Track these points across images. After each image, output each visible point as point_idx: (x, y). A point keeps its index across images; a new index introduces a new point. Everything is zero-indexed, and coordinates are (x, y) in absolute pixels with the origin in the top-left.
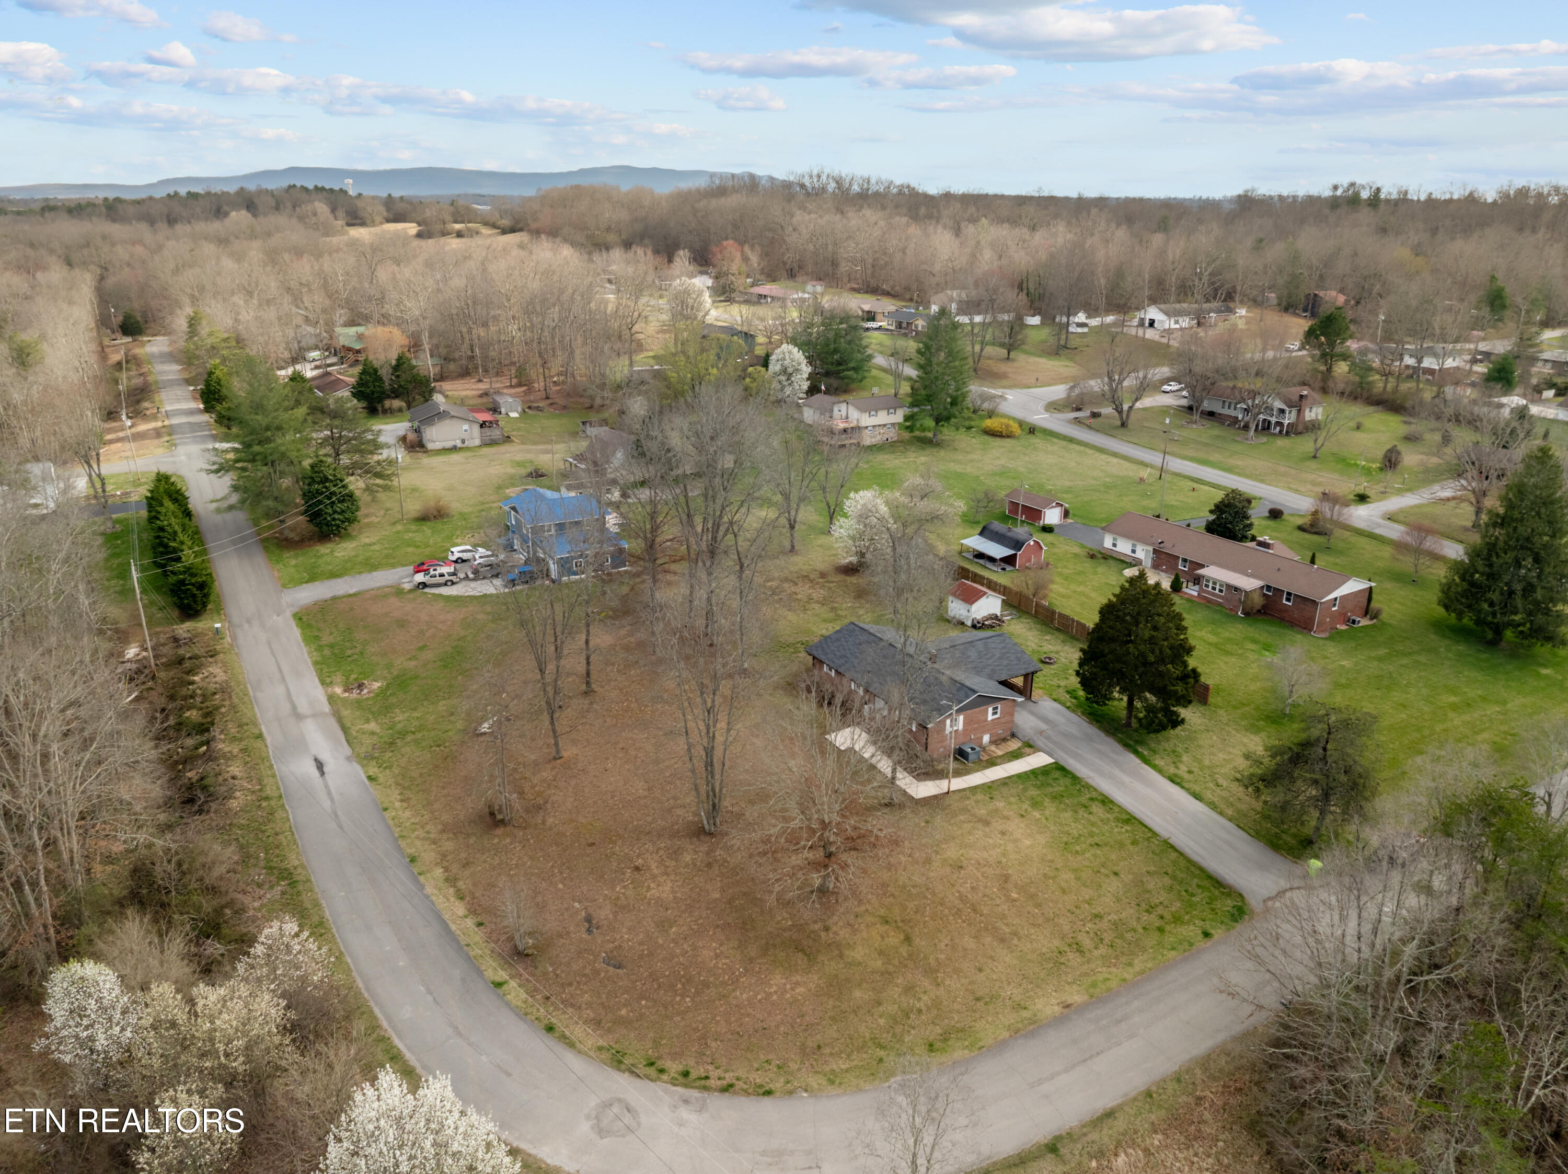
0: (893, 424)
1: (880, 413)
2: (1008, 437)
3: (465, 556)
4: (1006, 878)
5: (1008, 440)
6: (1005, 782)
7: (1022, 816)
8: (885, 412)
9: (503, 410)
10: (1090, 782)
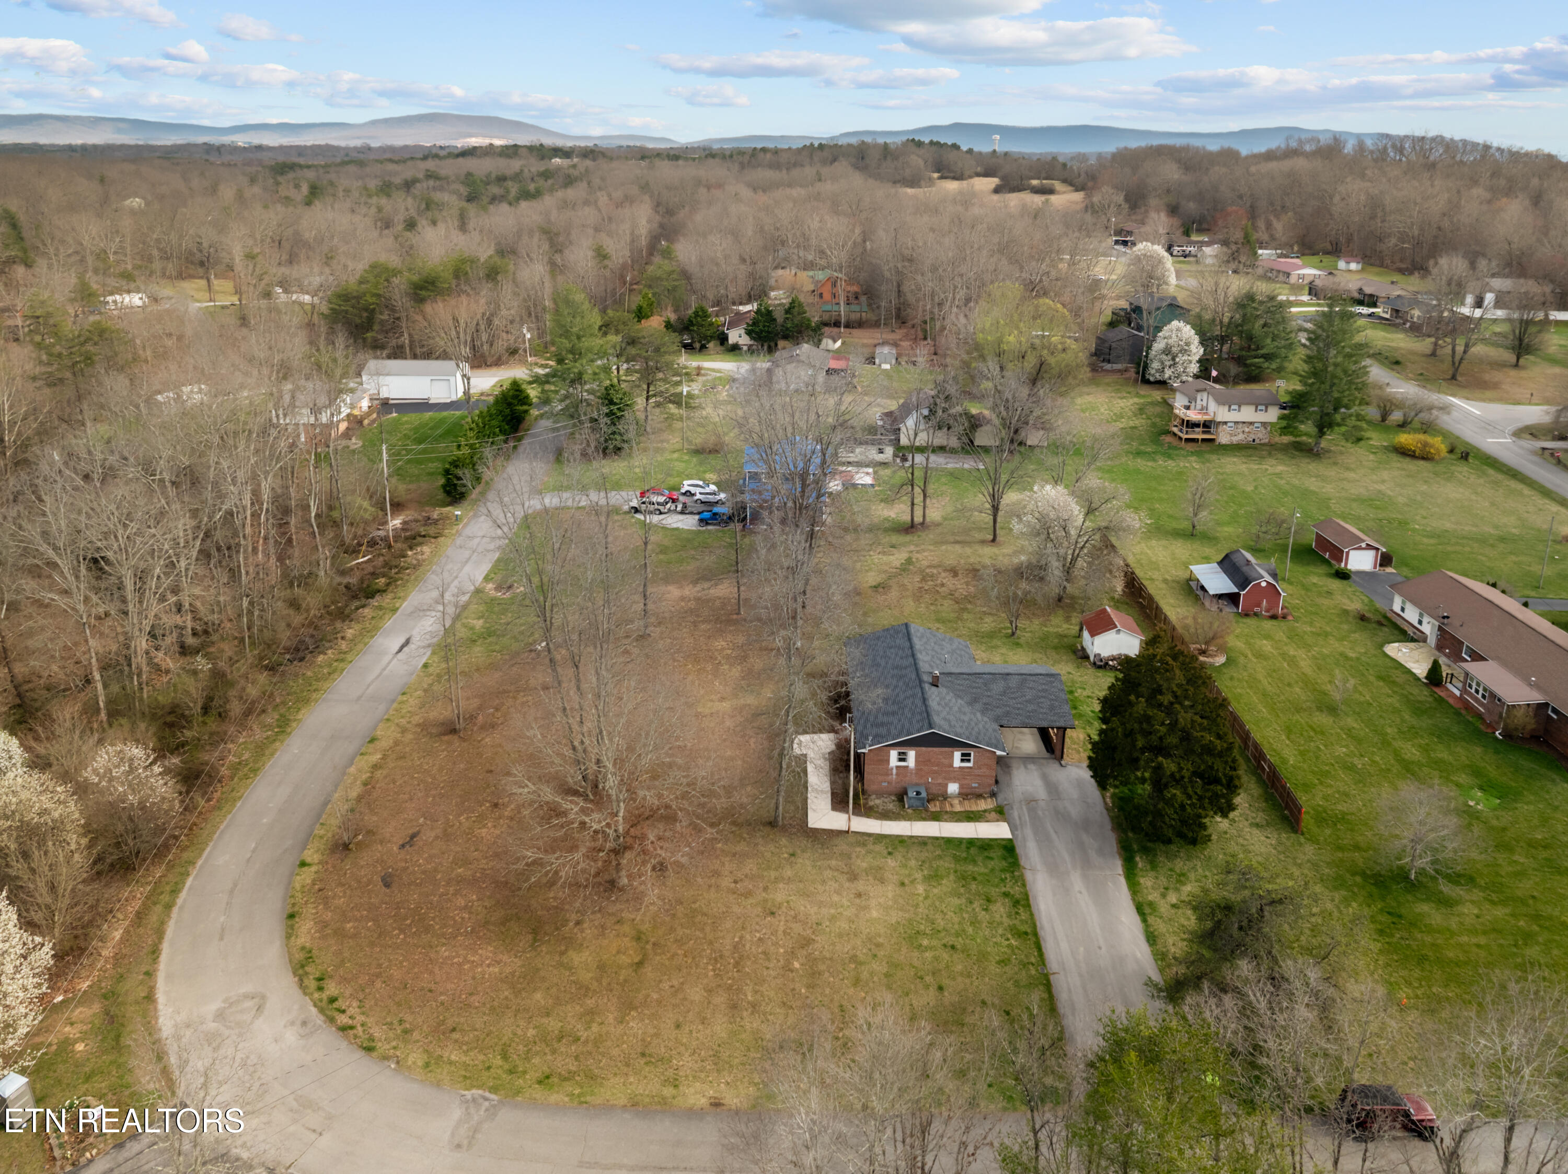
0: (1264, 424)
1: (1243, 408)
2: (1423, 458)
3: (693, 490)
4: (807, 942)
5: (1422, 462)
6: (923, 842)
7: (903, 884)
8: (1253, 408)
9: (877, 361)
10: (1028, 876)
